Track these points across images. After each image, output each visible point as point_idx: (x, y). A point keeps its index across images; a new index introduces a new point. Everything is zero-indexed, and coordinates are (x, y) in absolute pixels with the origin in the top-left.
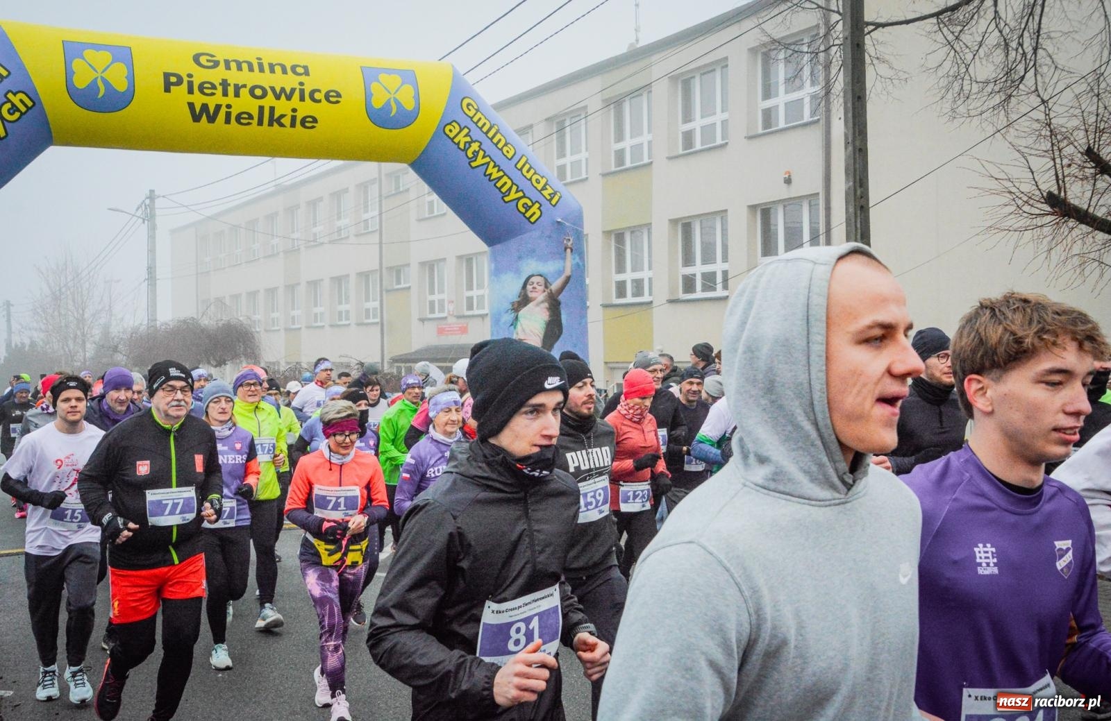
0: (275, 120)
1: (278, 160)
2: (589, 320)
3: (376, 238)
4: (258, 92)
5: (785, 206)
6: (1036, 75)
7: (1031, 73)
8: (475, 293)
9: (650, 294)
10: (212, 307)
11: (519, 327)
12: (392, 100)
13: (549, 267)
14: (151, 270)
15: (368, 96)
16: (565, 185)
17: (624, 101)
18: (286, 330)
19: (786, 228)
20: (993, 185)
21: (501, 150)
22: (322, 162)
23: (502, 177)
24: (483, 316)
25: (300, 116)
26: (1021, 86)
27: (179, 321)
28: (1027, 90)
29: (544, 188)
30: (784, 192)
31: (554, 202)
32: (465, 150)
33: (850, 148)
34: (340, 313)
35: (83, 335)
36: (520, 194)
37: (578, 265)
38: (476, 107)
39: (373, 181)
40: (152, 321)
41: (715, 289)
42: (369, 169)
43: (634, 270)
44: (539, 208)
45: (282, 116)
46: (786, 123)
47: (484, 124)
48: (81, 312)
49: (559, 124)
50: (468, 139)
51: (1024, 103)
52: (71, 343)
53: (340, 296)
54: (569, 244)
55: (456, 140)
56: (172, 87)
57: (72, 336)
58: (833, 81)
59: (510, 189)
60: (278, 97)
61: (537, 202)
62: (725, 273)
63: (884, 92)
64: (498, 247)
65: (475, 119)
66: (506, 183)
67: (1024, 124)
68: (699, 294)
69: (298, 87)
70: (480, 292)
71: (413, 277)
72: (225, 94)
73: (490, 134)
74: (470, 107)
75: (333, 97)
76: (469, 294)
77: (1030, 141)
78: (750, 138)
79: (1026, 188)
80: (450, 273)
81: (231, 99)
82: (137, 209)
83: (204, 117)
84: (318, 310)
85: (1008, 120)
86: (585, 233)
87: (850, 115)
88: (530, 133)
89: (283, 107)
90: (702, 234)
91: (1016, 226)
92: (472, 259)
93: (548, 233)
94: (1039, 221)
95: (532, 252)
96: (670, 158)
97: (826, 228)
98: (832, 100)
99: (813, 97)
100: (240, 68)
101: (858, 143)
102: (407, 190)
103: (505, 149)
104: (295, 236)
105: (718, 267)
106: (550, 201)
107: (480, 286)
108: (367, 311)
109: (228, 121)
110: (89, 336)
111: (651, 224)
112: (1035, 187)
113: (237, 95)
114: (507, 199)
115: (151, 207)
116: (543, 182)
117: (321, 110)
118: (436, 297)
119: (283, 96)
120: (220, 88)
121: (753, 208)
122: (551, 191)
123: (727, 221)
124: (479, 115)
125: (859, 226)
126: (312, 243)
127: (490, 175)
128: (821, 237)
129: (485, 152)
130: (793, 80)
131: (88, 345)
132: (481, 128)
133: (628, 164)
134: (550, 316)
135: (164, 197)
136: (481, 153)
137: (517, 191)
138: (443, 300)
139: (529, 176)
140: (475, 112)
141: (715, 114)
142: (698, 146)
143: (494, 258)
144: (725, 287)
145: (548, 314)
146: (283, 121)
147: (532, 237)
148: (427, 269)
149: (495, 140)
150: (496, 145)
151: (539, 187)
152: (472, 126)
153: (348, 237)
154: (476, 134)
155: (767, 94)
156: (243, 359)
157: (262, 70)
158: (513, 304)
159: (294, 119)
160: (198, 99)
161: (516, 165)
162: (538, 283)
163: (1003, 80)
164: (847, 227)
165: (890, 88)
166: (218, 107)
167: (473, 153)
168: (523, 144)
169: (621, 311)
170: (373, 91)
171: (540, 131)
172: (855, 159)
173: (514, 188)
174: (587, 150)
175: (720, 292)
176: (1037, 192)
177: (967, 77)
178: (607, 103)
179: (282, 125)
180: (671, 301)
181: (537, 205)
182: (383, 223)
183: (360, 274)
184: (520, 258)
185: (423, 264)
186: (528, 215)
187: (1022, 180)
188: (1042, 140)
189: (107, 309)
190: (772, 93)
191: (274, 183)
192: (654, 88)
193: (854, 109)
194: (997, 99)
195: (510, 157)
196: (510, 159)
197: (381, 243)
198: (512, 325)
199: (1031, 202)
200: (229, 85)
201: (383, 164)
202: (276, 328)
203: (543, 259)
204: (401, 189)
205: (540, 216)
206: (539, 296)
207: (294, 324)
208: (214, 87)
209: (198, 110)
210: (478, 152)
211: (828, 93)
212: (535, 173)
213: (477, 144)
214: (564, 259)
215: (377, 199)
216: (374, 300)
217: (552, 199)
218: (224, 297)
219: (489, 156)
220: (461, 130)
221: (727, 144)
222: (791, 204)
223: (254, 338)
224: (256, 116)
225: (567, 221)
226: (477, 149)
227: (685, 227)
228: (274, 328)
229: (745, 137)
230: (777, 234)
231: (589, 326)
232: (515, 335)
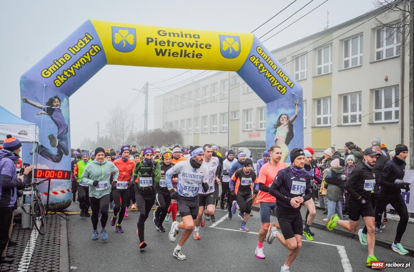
0: (187, 55)
3: (227, 100)
4: (181, 45)
5: (385, 90)
8: (263, 121)
9: (330, 123)
11: (276, 134)
12: (230, 47)
14: (146, 111)
15: (221, 46)
17: (322, 49)
18: (194, 134)
19: (385, 99)
21: (271, 66)
23: (272, 76)
24: (265, 130)
25: (196, 53)
27: (155, 130)
29: (288, 81)
30: (384, 84)
31: (291, 87)
32: (258, 66)
34: (214, 128)
35: (123, 134)
36: (278, 83)
37: (300, 111)
38: (262, 50)
39: (227, 80)
40: (146, 129)
41: (356, 122)
43: (324, 114)
44: (285, 89)
45: (189, 54)
46: (386, 57)
47: (265, 56)
48: (123, 126)
49: (296, 59)
50: (259, 62)
52: (119, 137)
53: (214, 122)
54: (297, 103)
55: (254, 63)
56: (150, 43)
57: (119, 134)
58: (405, 39)
59: (274, 81)
60: (188, 46)
61: (285, 86)
62: (360, 116)
64: (270, 104)
65: (262, 55)
66: (273, 79)
68: (350, 123)
69: (195, 43)
71: (240, 115)
72: (169, 45)
73: (267, 61)
74: (260, 50)
75: (208, 46)
76: (261, 122)
78: (371, 63)
80: (254, 114)
81: (171, 47)
82: (142, 89)
83: (161, 54)
84: (206, 127)
86: (304, 99)
88: (286, 62)
89: (189, 50)
90: (351, 100)
92: (262, 109)
93: (289, 98)
95: (282, 106)
96: (339, 71)
97: (402, 98)
100: (174, 36)
102: (239, 83)
105: (357, 113)
106: (290, 86)
108: (224, 127)
109: (169, 55)
110: (125, 135)
111: (331, 96)
113: (173, 46)
114: (273, 85)
115: (147, 88)
116: (287, 79)
117: (204, 51)
118: (249, 123)
119: (190, 46)
120: (167, 43)
121: (372, 90)
122: (291, 82)
123: (361, 95)
124: (263, 53)
126: (204, 102)
127: (267, 76)
128: (400, 101)
130: (389, 39)
131: (125, 138)
132: (264, 58)
133: (323, 73)
134: (289, 130)
135: (151, 85)
136: (264, 68)
138: (251, 124)
139: (282, 76)
141: (357, 54)
142: (350, 66)
143: (268, 107)
144: (360, 121)
145: (288, 129)
146: (189, 55)
147: (282, 100)
148: (246, 112)
149: (269, 63)
150: (269, 64)
151: (286, 81)
152: (260, 57)
153: (217, 100)
154: (262, 60)
155: (379, 46)
156: (177, 144)
157: (182, 36)
158: (275, 125)
159: (193, 54)
160: (159, 47)
161: (277, 72)
162: (284, 118)
164: (410, 97)
166: (166, 50)
167: (260, 68)
168: (280, 65)
169: (319, 129)
170: (223, 44)
173: (276, 81)
174: (307, 68)
175: (358, 123)
179: (189, 57)
180: (338, 126)
181: (285, 88)
182: (230, 95)
183: (221, 114)
184: (278, 108)
185: (244, 111)
186: (281, 91)
189: (132, 125)
190: (381, 45)
195: (275, 69)
197: (229, 102)
198: (274, 133)
200: (170, 42)
203: (287, 108)
204: (237, 83)
205: (285, 93)
206: (285, 122)
207: (197, 131)
208: (165, 43)
209: (158, 52)
210: (262, 67)
211: (403, 44)
212: (284, 75)
213: (262, 64)
214: (295, 108)
215: (228, 86)
216: (226, 124)
217: (291, 85)
218: (173, 122)
219: (267, 69)
220: (256, 59)
221: (362, 65)
222: (387, 89)
223: (181, 136)
224: (179, 53)
225: (296, 94)
226: (262, 66)
227: (345, 97)
228: (190, 133)
229: (369, 63)
230: (381, 101)
231: (304, 135)
232: (275, 137)
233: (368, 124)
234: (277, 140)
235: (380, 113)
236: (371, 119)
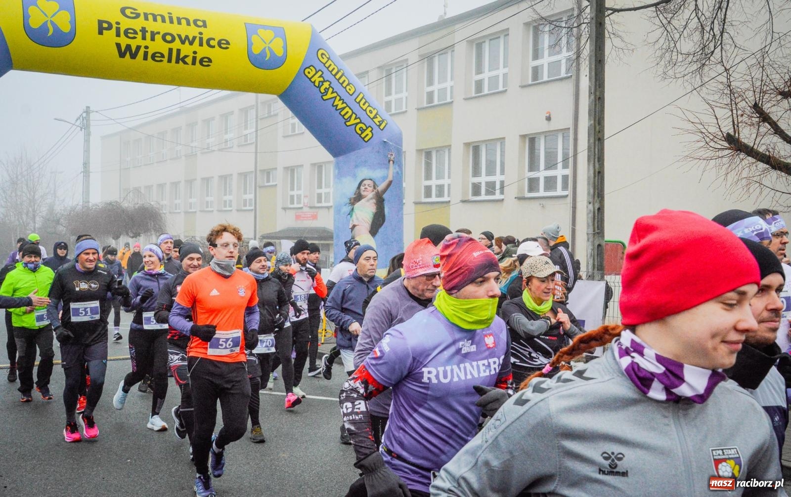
0: (181, 59)
1: (182, 88)
2: (404, 213)
3: (252, 148)
4: (169, 38)
5: (545, 137)
6: (721, 51)
7: (718, 50)
8: (323, 191)
9: (449, 196)
10: (131, 194)
11: (354, 216)
12: (267, 49)
13: (377, 174)
14: (86, 165)
15: (249, 44)
16: (391, 115)
17: (435, 57)
18: (186, 213)
19: (546, 152)
20: (690, 126)
21: (345, 88)
22: (215, 91)
23: (345, 107)
24: (328, 208)
25: (199, 57)
26: (712, 58)
27: (106, 203)
28: (715, 61)
29: (375, 117)
30: (544, 126)
31: (382, 127)
32: (319, 87)
33: (593, 97)
34: (225, 202)
35: (34, 211)
36: (358, 121)
37: (397, 173)
38: (328, 56)
39: (251, 107)
40: (86, 202)
41: (494, 194)
42: (249, 98)
43: (437, 178)
44: (371, 131)
45: (186, 56)
46: (548, 77)
47: (334, 69)
48: (33, 194)
49: (387, 72)
50: (321, 79)
51: (714, 70)
52: (24, 217)
53: (225, 190)
54: (392, 157)
55: (313, 80)
56: (105, 32)
57: (25, 211)
58: (582, 48)
59: (350, 117)
60: (183, 42)
61: (370, 126)
62: (502, 183)
63: (618, 58)
64: (341, 158)
65: (327, 65)
66: (347, 112)
67: (713, 85)
68: (483, 197)
69: (198, 36)
70: (327, 190)
71: (279, 177)
72: (144, 38)
73: (338, 77)
74: (324, 56)
75: (223, 44)
76: (319, 191)
77: (716, 97)
78: (523, 87)
79: (713, 129)
80: (305, 175)
81: (148, 42)
82: (77, 119)
83: (128, 53)
84: (209, 199)
85: (702, 82)
86: (404, 150)
87: (593, 73)
88: (367, 77)
89: (186, 50)
90: (486, 154)
91: (704, 156)
92: (321, 166)
93: (377, 149)
94: (720, 153)
95: (365, 163)
96: (466, 99)
97: (574, 153)
98: (581, 62)
99: (568, 60)
100: (155, 20)
101: (598, 94)
102: (276, 115)
103: (348, 88)
104: (194, 144)
105: (497, 178)
106: (379, 126)
107: (327, 186)
108: (245, 201)
109: (145, 58)
110: (38, 212)
111: (450, 146)
112: (718, 130)
113: (153, 39)
114: (348, 124)
115: (87, 119)
116: (374, 112)
117: (215, 54)
118: (295, 193)
119: (187, 42)
120: (140, 34)
121: (523, 137)
122: (380, 119)
123: (505, 145)
124: (330, 62)
125: (597, 152)
126: (206, 151)
127: (337, 106)
128: (570, 159)
129: (333, 89)
130: (555, 47)
131: (37, 219)
132: (331, 72)
133: (436, 102)
134: (377, 209)
135: (97, 112)
136: (331, 90)
137: (356, 118)
138: (300, 195)
139: (364, 107)
140: (327, 59)
141: (498, 68)
142: (486, 91)
143: (338, 166)
144: (502, 193)
145: (375, 207)
146: (186, 60)
147: (366, 152)
148: (289, 172)
149: (341, 81)
150: (342, 84)
151: (372, 116)
152: (325, 70)
153: (232, 147)
154: (327, 76)
155: (536, 56)
156: (153, 232)
157: (171, 22)
158: (350, 199)
159: (194, 59)
160: (124, 41)
161: (355, 100)
162: (369, 185)
163: (699, 53)
164: (588, 152)
165: (622, 55)
166: (138, 48)
167: (325, 90)
168: (361, 85)
169: (429, 207)
170: (253, 41)
171: (374, 75)
172: (595, 105)
173: (354, 116)
174: (407, 91)
175: (498, 196)
176: (720, 133)
177: (675, 50)
178: (423, 58)
179: (185, 63)
180: (463, 201)
181: (370, 129)
182: (259, 138)
183: (240, 174)
184: (356, 166)
185: (286, 168)
186: (363, 136)
187: (710, 124)
188: (725, 97)
189: (52, 192)
190: (540, 55)
191: (178, 106)
192: (457, 47)
193: (596, 69)
194: (695, 67)
195: (351, 93)
196: (351, 95)
197: (256, 153)
198: (349, 214)
199: (715, 140)
200: (147, 31)
201: (260, 95)
202: (178, 211)
203: (373, 168)
204: (272, 113)
205: (370, 139)
206: (369, 194)
207: (191, 208)
208: (136, 32)
209: (123, 49)
210: (328, 89)
211: (578, 57)
212: (369, 106)
213: (328, 83)
214: (388, 168)
215: (255, 120)
216: (250, 193)
217: (381, 124)
218: (140, 187)
219: (336, 92)
220: (317, 72)
221: (506, 90)
222: (550, 135)
223: (161, 218)
224: (166, 55)
225: (391, 141)
226: (328, 87)
227: (475, 149)
228: (176, 211)
229: (520, 86)
230: (539, 156)
231: (405, 217)
232: (351, 222)
233: (515, 198)
234: (354, 226)
235: (537, 179)
236: (521, 190)
